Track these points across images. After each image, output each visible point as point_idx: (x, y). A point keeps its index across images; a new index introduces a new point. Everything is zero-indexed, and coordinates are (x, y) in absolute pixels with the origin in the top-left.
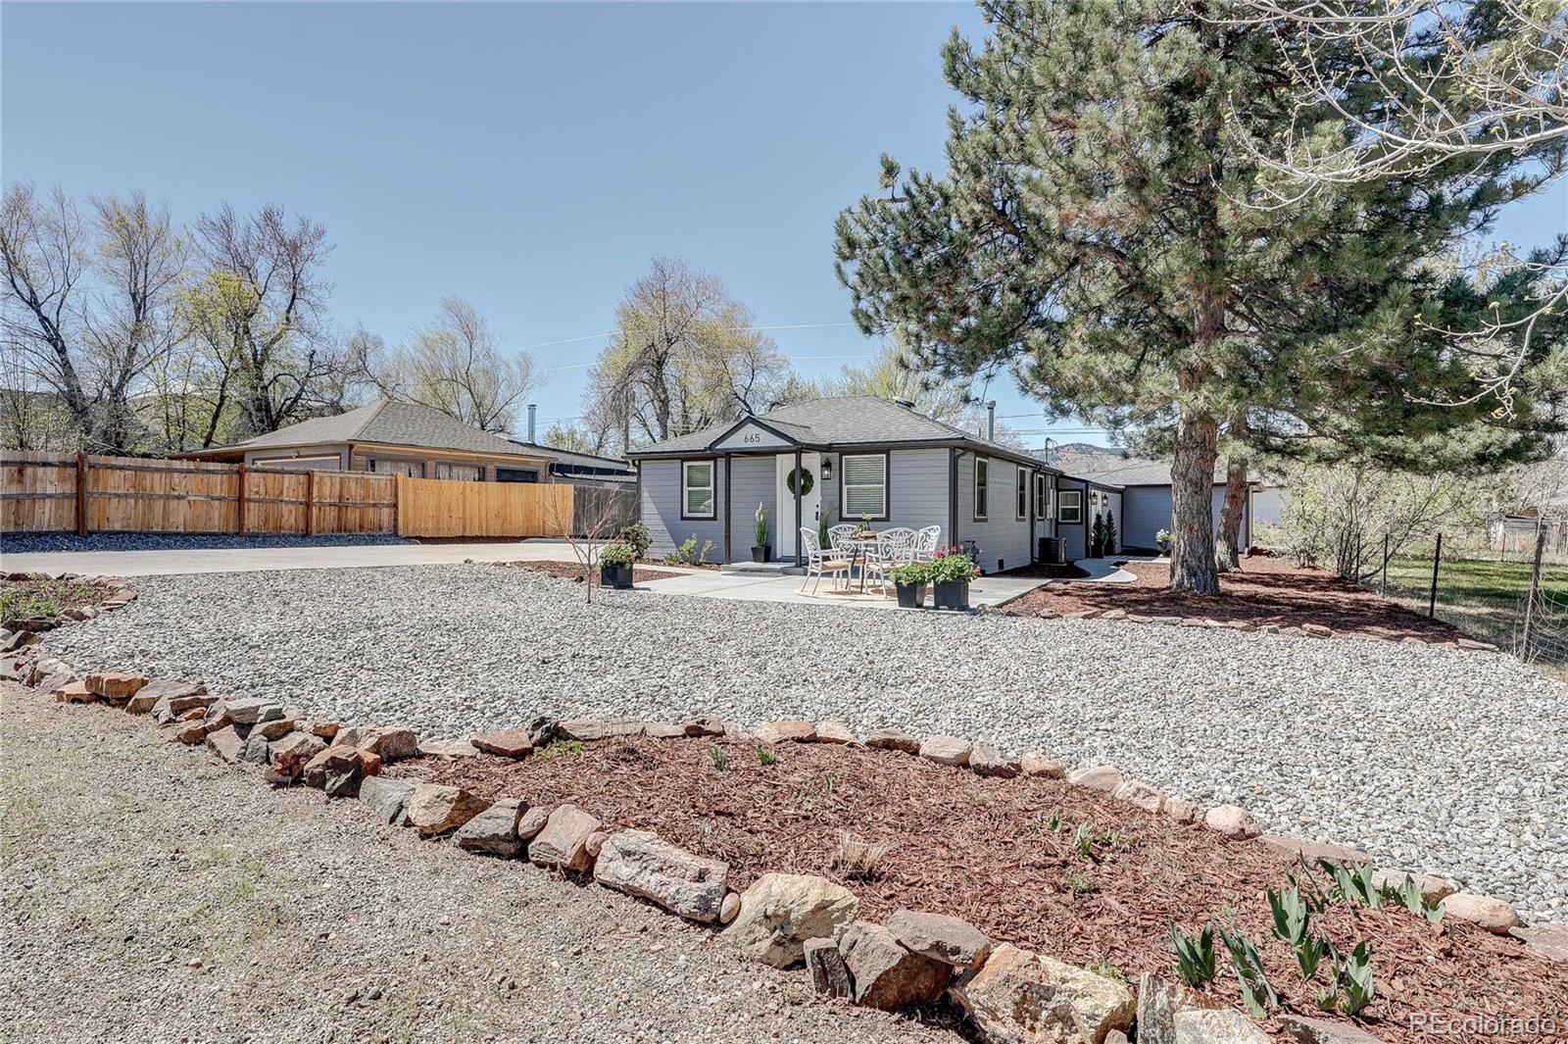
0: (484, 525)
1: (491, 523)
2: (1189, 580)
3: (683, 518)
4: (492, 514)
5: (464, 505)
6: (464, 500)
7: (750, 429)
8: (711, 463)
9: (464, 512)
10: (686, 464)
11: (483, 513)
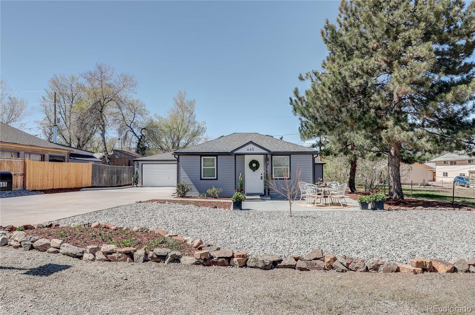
0: (61, 184)
1: (63, 182)
2: (399, 196)
3: (201, 179)
4: (64, 177)
5: (53, 174)
6: (54, 171)
7: (251, 146)
8: (215, 158)
9: (53, 177)
10: (203, 158)
11: (61, 177)
